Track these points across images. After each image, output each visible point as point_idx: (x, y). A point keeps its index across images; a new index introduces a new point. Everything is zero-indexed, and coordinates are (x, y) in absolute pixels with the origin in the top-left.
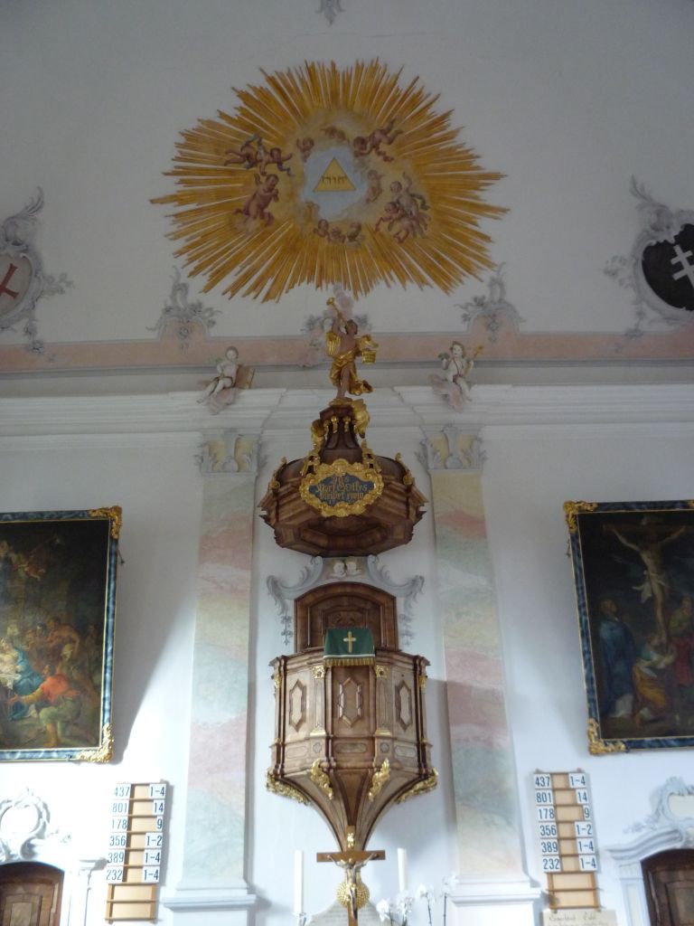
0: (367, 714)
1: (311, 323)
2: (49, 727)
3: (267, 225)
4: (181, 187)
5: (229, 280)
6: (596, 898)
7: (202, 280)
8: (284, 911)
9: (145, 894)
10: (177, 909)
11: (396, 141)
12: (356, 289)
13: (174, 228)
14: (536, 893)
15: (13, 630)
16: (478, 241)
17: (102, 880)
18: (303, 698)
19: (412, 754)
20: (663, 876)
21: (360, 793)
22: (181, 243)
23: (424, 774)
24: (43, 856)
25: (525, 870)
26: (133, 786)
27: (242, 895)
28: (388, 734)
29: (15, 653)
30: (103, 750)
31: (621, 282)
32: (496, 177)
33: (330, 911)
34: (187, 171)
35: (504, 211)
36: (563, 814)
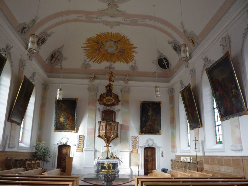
0: (111, 129)
1: (106, 68)
2: (68, 128)
3: (100, 52)
4: (86, 46)
5: (93, 60)
6: (137, 152)
7: (89, 60)
8: (99, 152)
9: (82, 149)
10: (86, 151)
11: (121, 42)
12: (113, 63)
13: (85, 51)
14: (130, 151)
15: (63, 115)
16: (133, 57)
17: (76, 147)
18: (103, 127)
19: (116, 134)
20: (147, 150)
21: (109, 139)
22: (86, 54)
23: (117, 136)
24: (68, 144)
25: (129, 148)
26: (79, 136)
27: (94, 150)
28: (113, 132)
29: (63, 118)
30: (75, 131)
31: (155, 64)
32: (136, 47)
33: (105, 152)
34: (87, 44)
35: (137, 52)
36: (135, 142)
